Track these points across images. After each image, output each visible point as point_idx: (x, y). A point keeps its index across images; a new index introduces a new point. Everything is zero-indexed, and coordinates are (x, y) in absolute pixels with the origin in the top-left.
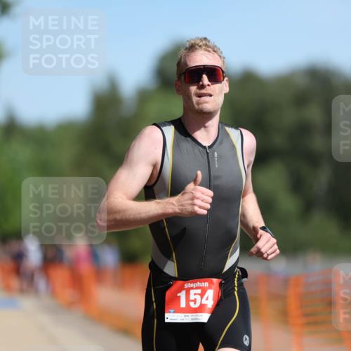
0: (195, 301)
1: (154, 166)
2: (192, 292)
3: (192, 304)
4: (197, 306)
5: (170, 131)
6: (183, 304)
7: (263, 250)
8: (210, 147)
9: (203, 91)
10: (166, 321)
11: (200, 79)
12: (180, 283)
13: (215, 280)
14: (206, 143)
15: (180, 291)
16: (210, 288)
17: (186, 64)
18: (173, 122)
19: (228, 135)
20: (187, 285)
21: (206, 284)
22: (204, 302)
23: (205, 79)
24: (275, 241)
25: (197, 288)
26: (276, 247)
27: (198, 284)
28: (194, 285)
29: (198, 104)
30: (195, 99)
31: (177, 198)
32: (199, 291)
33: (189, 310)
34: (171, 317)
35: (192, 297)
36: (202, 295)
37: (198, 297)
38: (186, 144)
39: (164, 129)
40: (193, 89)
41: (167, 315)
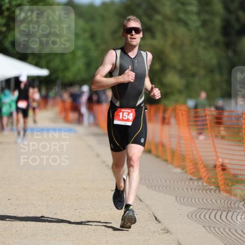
0: (125, 117)
1: (113, 65)
2: (125, 113)
3: (124, 118)
4: (126, 118)
5: (119, 52)
6: (121, 117)
7: (155, 94)
8: (134, 58)
9: (133, 37)
10: (114, 123)
11: (131, 32)
12: (120, 109)
13: (134, 110)
14: (133, 57)
15: (120, 112)
16: (131, 112)
17: (126, 26)
18: (120, 49)
19: (141, 54)
20: (123, 110)
21: (130, 111)
22: (129, 117)
23: (133, 32)
24: (160, 91)
25: (127, 112)
26: (160, 94)
27: (127, 110)
28: (126, 111)
29: (131, 41)
30: (129, 40)
31: (121, 76)
32: (127, 113)
33: (123, 120)
34: (116, 122)
35: (124, 115)
36: (128, 115)
37: (127, 116)
38: (125, 57)
39: (116, 51)
40: (129, 36)
41: (115, 121)
